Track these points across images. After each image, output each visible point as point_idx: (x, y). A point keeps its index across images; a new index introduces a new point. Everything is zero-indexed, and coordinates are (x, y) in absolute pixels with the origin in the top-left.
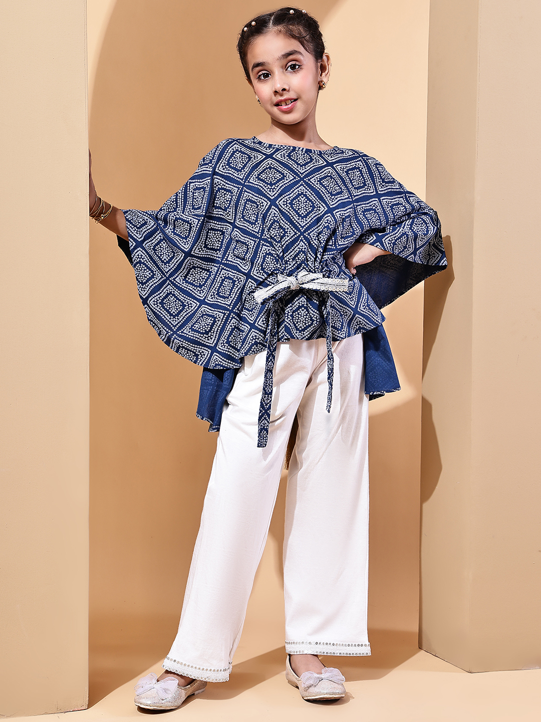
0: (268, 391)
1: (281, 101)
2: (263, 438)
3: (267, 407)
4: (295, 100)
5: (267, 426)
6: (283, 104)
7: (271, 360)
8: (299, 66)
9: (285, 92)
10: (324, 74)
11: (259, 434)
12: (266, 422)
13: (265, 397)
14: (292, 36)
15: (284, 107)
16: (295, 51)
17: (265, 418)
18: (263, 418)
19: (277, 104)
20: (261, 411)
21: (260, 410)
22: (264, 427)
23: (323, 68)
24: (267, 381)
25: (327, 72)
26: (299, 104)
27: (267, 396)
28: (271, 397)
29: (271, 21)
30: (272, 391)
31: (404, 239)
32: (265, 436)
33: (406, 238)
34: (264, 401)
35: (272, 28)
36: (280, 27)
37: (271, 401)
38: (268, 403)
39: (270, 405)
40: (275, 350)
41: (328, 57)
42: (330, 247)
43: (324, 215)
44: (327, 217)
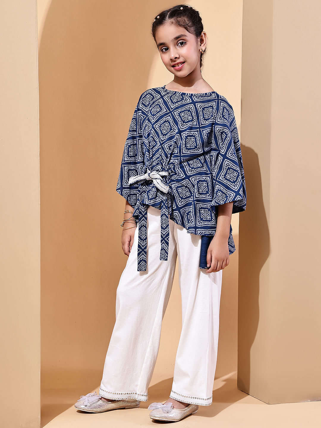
0: (143, 238)
1: (175, 64)
2: (143, 266)
3: (144, 247)
4: (184, 63)
5: (145, 258)
6: (177, 66)
7: (143, 220)
8: (185, 42)
9: (176, 59)
10: (202, 45)
11: (139, 263)
12: (144, 256)
13: (141, 242)
14: (180, 25)
15: (177, 67)
16: (182, 35)
17: (143, 254)
18: (141, 254)
19: (173, 66)
22: (143, 259)
23: (202, 41)
24: (141, 232)
25: (204, 43)
26: (186, 65)
28: (146, 242)
29: (167, 16)
31: (219, 193)
32: (144, 264)
34: (141, 244)
35: (168, 21)
36: (172, 20)
37: (146, 244)
38: (144, 245)
39: (146, 246)
40: (146, 214)
41: (205, 34)
42: (176, 154)
43: (176, 134)
44: (176, 136)
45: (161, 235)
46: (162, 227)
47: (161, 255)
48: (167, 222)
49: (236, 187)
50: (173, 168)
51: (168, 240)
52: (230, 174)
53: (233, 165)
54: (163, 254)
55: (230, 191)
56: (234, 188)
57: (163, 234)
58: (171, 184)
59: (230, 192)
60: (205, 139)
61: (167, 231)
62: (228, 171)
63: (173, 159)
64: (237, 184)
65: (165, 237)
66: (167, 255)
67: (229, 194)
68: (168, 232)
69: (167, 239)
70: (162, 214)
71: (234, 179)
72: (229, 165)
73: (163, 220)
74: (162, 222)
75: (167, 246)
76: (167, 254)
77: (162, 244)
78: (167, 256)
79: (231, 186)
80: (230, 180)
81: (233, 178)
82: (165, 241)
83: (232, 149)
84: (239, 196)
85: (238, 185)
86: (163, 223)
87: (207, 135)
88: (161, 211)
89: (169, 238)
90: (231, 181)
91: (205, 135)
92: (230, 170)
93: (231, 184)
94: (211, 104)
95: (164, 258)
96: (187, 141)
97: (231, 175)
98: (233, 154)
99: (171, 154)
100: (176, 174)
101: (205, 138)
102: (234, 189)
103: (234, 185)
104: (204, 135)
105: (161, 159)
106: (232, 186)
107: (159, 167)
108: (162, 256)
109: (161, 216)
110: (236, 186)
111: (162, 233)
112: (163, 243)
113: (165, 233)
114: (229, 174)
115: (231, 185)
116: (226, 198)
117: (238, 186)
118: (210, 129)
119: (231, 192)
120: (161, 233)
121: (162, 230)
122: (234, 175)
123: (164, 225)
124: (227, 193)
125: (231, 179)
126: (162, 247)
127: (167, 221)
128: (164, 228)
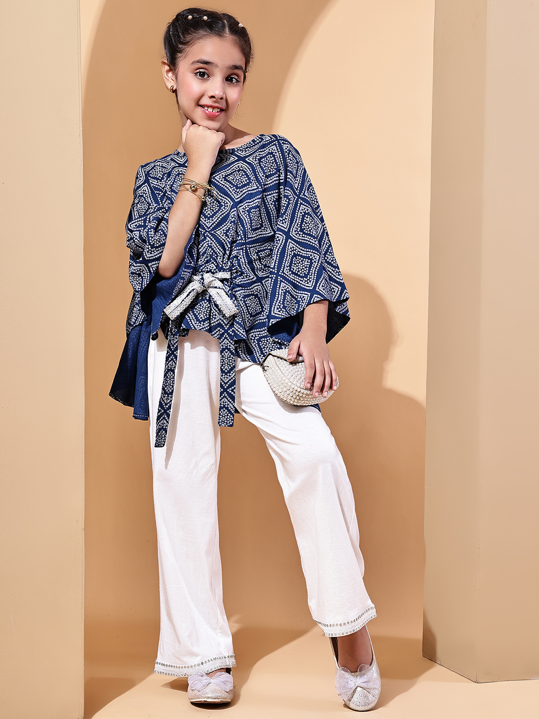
0: (169, 390)
2: (162, 438)
3: (167, 406)
5: (166, 426)
7: (172, 359)
11: (157, 434)
12: (165, 421)
13: (165, 397)
17: (164, 418)
18: (162, 418)
20: (159, 411)
21: (158, 409)
22: (163, 427)
24: (167, 380)
27: (166, 396)
28: (171, 397)
30: (173, 391)
31: (288, 297)
32: (163, 436)
33: (289, 295)
34: (163, 401)
37: (171, 401)
38: (169, 403)
39: (171, 405)
40: (176, 349)
42: (240, 241)
43: (231, 210)
44: (233, 212)
45: (221, 383)
46: (221, 369)
47: (221, 417)
48: (233, 362)
49: (309, 283)
50: (237, 264)
51: (234, 393)
52: (297, 264)
53: (301, 250)
54: (224, 415)
55: (302, 292)
56: (307, 286)
57: (224, 382)
58: (236, 292)
59: (302, 294)
60: (272, 211)
61: (232, 377)
62: (294, 260)
63: (235, 249)
64: (310, 278)
65: (228, 388)
66: (233, 418)
67: (300, 298)
68: (234, 379)
69: (232, 390)
70: (222, 347)
71: (305, 272)
72: (295, 250)
73: (224, 359)
74: (222, 361)
75: (232, 402)
76: (231, 416)
77: (222, 398)
78: (232, 420)
79: (301, 284)
80: (299, 273)
81: (303, 270)
82: (228, 393)
83: (296, 224)
84: (316, 295)
85: (313, 278)
86: (224, 363)
87: (273, 203)
88: (220, 343)
89: (235, 388)
90: (301, 275)
91: (272, 204)
92: (297, 257)
93: (301, 280)
94: (269, 150)
95: (227, 423)
96: (251, 216)
97: (299, 267)
98: (298, 232)
99: (232, 242)
100: (242, 273)
101: (271, 209)
102: (307, 288)
103: (306, 281)
104: (269, 204)
105: (212, 253)
106: (303, 283)
107: (212, 266)
108: (221, 419)
109: (222, 352)
110: (310, 281)
111: (223, 380)
112: (225, 397)
113: (227, 380)
114: (295, 264)
115: (301, 282)
116: (297, 305)
117: (312, 281)
118: (276, 193)
119: (304, 292)
120: (221, 379)
121: (222, 376)
122: (304, 265)
123: (226, 367)
124: (298, 296)
125: (301, 272)
126: (221, 404)
127: (233, 360)
128: (226, 371)
